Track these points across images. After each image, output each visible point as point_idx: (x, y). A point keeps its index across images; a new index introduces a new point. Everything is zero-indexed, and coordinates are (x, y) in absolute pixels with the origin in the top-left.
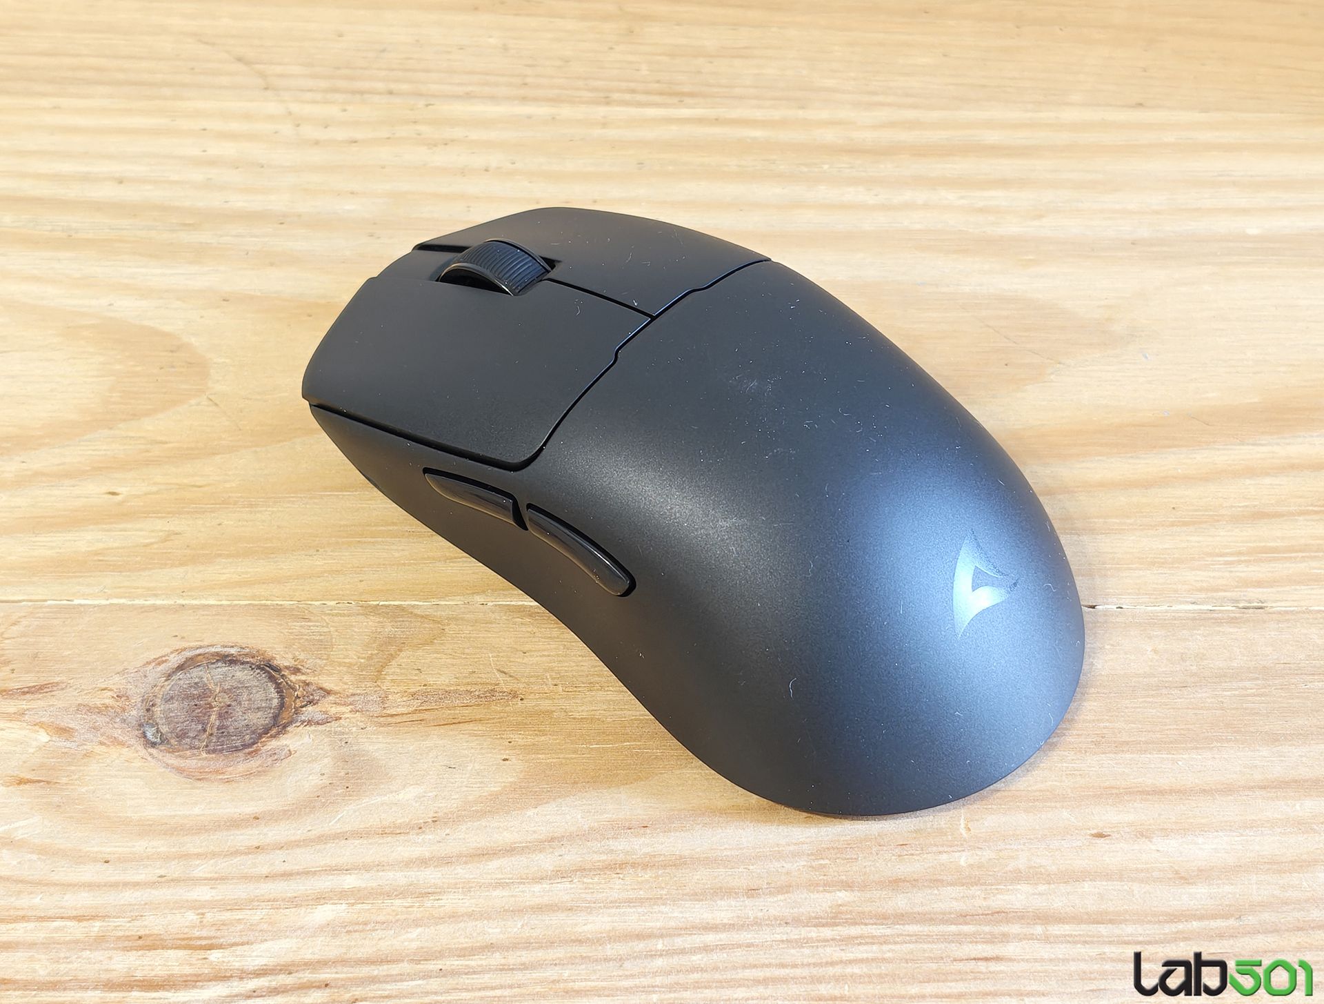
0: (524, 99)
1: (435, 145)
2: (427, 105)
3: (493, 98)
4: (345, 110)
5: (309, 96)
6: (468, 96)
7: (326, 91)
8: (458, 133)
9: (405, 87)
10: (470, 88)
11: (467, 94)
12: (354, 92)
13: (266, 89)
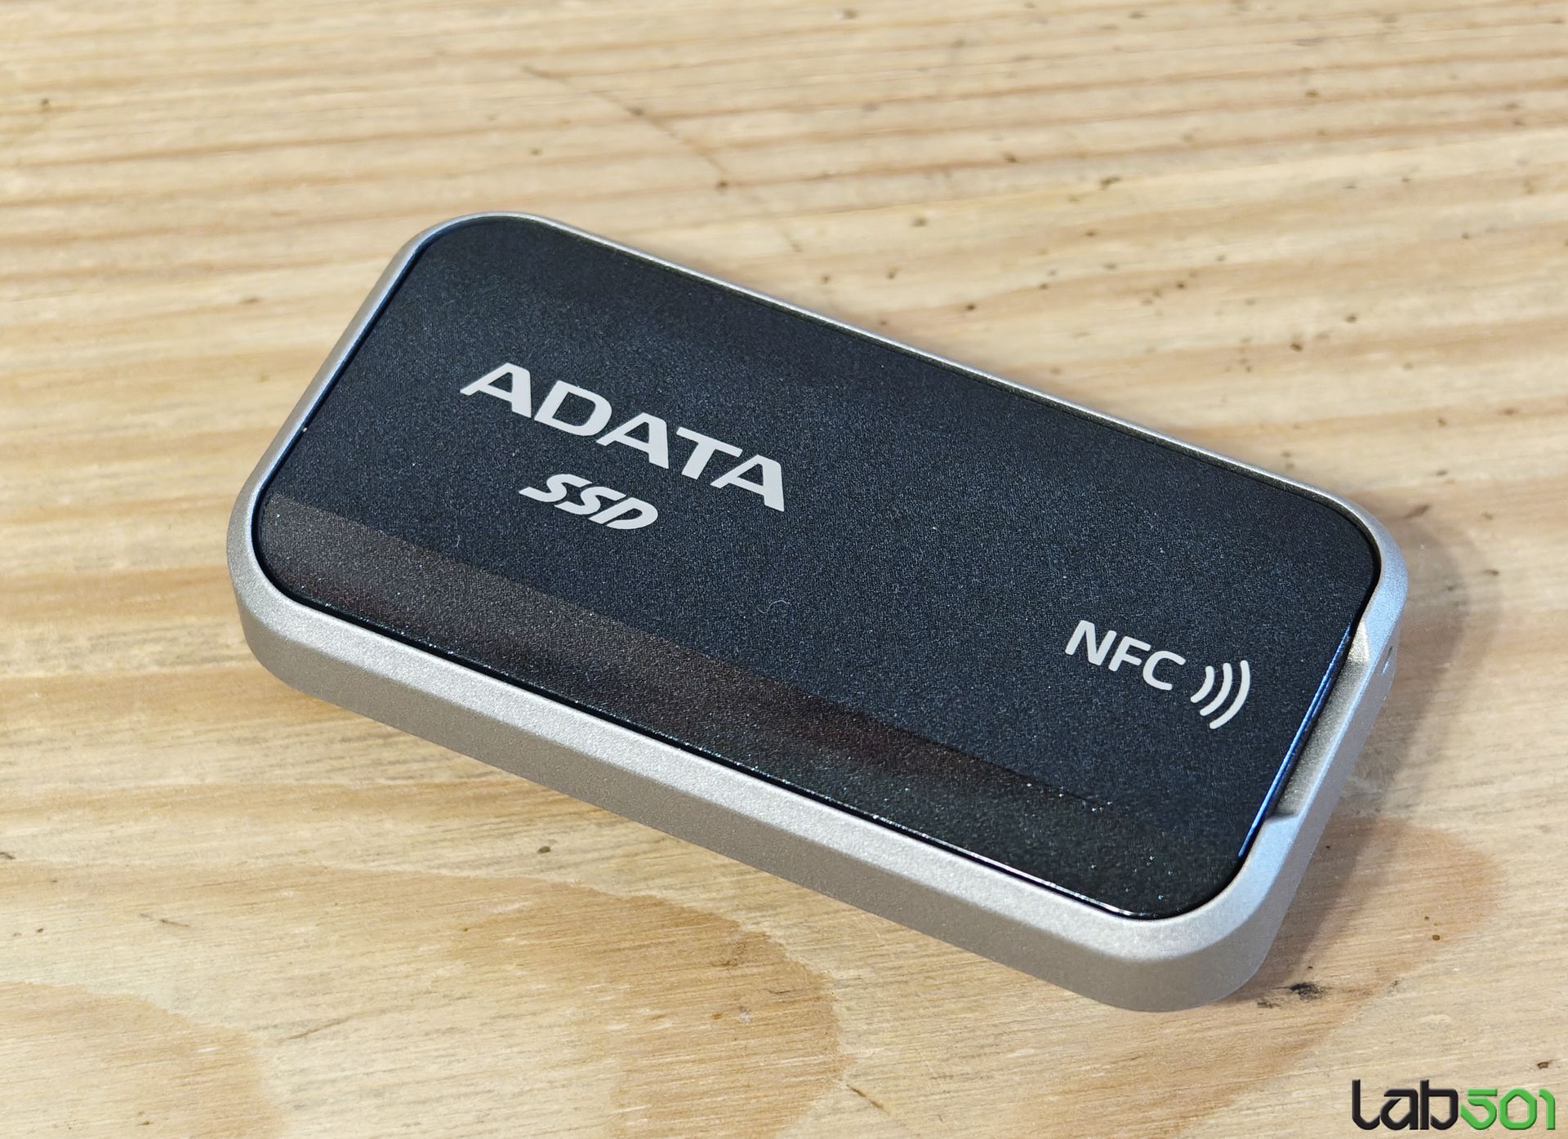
0: (1323, 137)
1: (1157, 293)
2: (1107, 182)
3: (1249, 144)
4: (921, 222)
5: (827, 194)
6: (1191, 148)
7: (862, 173)
8: (1200, 251)
9: (1038, 140)
10: (1189, 124)
11: (1188, 138)
12: (929, 170)
13: (723, 185)
